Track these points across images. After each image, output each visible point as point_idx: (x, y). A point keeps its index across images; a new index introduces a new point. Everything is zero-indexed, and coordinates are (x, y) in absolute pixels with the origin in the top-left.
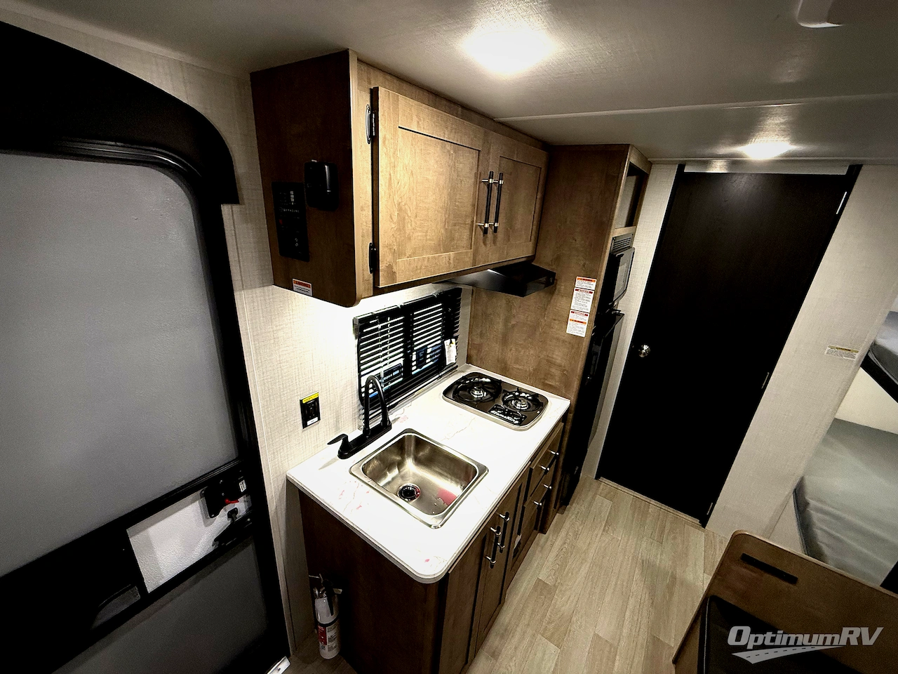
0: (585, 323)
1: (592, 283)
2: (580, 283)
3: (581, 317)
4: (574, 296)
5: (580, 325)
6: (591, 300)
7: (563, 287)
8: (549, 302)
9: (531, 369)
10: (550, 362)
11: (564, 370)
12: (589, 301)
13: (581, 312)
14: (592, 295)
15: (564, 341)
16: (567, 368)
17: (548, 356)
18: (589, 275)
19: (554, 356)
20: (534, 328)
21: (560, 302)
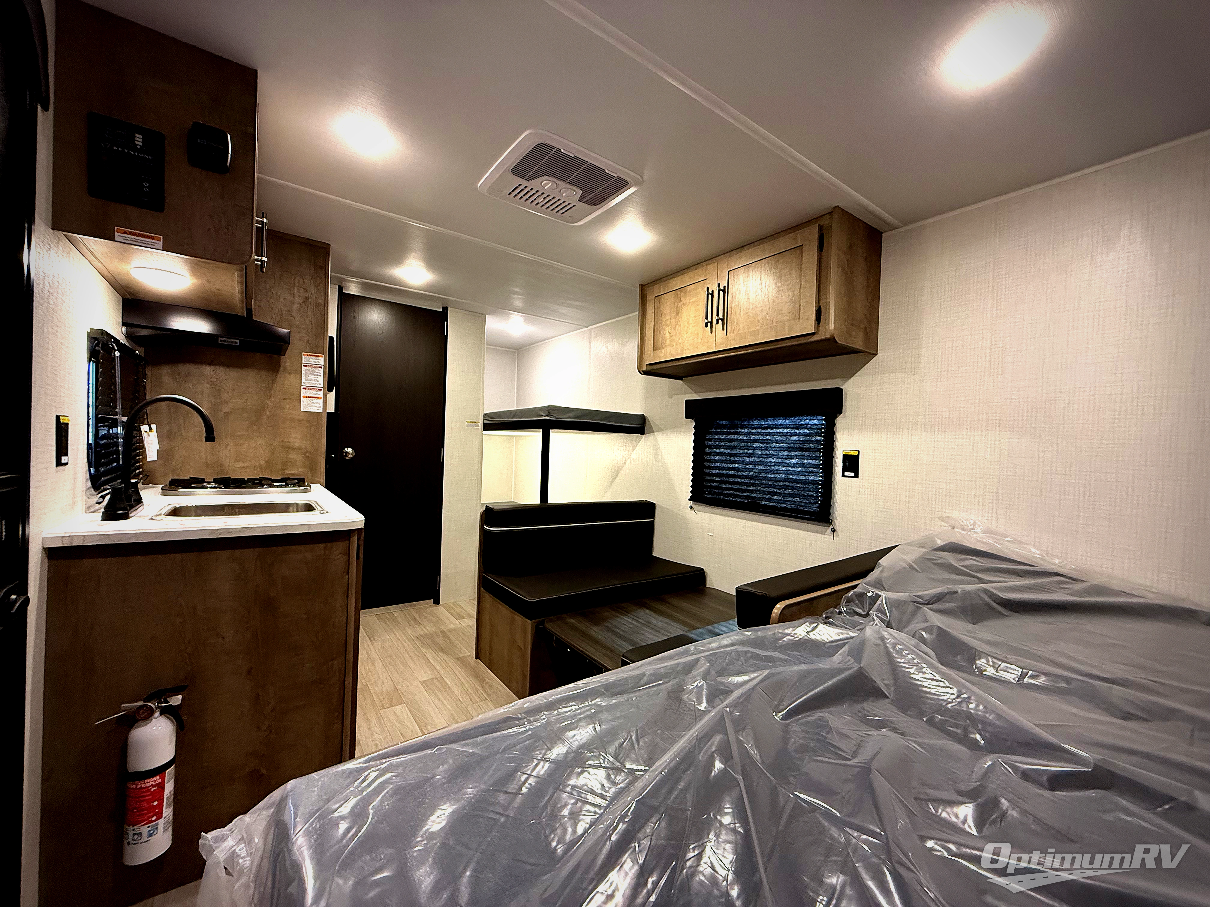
0: (321, 398)
1: (320, 358)
2: (306, 359)
3: (315, 392)
4: (303, 372)
5: (315, 400)
6: (322, 374)
7: (288, 364)
8: (274, 381)
9: (263, 462)
10: (288, 448)
11: (306, 452)
12: (320, 376)
13: (314, 388)
14: (322, 370)
15: (299, 421)
16: (309, 450)
17: (283, 441)
18: (315, 351)
19: (291, 440)
20: (259, 412)
21: (286, 380)
